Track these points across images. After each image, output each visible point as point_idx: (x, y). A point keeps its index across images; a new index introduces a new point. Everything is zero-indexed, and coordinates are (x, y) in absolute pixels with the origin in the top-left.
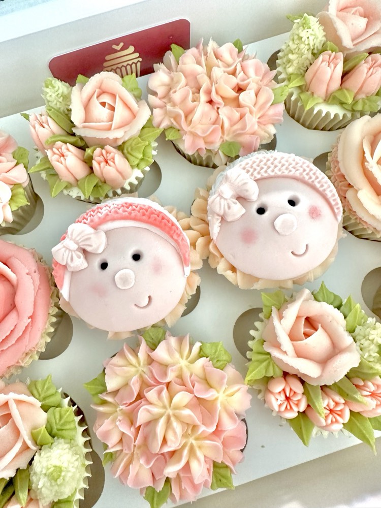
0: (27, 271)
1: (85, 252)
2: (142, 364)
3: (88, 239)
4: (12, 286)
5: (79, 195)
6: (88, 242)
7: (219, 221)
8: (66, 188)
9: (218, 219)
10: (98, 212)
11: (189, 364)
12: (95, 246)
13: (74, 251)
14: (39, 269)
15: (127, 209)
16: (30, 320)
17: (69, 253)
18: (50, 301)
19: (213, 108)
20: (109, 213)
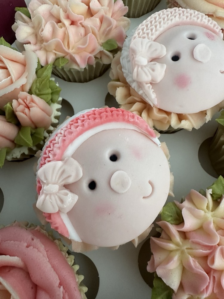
0: (26, 244)
1: (66, 186)
2: (181, 243)
3: (63, 172)
4: (20, 269)
5: (22, 152)
6: (64, 176)
7: (151, 87)
8: (8, 153)
9: (149, 87)
10: (54, 144)
11: (213, 213)
12: (73, 174)
13: (58, 192)
14: (34, 234)
15: (77, 124)
16: (62, 287)
17: (55, 197)
18: (62, 254)
19: (78, 26)
20: (64, 138)
